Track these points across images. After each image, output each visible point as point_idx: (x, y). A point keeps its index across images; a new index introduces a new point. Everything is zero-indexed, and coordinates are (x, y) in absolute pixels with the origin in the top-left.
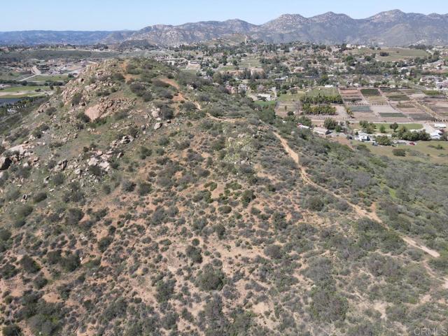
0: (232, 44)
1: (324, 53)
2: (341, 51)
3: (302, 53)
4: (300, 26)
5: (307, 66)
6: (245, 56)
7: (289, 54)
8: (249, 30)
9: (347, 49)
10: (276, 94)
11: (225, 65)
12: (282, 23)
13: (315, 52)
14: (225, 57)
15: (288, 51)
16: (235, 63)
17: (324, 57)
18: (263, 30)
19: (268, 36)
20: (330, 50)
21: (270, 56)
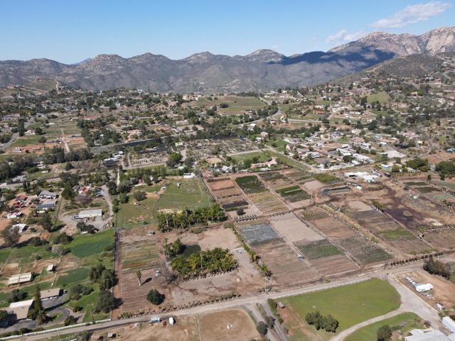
0: (38, 93)
1: (160, 107)
2: (179, 105)
3: (133, 109)
4: (120, 67)
5: (145, 129)
6: (54, 117)
7: (117, 111)
8: (61, 71)
9: (184, 101)
10: (111, 206)
11: (22, 135)
12: (100, 64)
13: (149, 107)
14: (22, 121)
15: (116, 108)
16: (39, 132)
17: (162, 113)
18: (80, 71)
19: (86, 78)
20: (166, 104)
21: (92, 116)
